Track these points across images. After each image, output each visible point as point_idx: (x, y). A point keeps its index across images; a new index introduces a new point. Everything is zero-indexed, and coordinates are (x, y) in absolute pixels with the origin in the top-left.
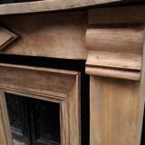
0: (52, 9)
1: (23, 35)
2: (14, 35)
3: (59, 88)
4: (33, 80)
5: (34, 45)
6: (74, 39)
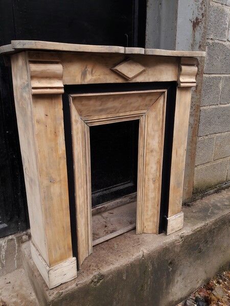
2: (144, 68)
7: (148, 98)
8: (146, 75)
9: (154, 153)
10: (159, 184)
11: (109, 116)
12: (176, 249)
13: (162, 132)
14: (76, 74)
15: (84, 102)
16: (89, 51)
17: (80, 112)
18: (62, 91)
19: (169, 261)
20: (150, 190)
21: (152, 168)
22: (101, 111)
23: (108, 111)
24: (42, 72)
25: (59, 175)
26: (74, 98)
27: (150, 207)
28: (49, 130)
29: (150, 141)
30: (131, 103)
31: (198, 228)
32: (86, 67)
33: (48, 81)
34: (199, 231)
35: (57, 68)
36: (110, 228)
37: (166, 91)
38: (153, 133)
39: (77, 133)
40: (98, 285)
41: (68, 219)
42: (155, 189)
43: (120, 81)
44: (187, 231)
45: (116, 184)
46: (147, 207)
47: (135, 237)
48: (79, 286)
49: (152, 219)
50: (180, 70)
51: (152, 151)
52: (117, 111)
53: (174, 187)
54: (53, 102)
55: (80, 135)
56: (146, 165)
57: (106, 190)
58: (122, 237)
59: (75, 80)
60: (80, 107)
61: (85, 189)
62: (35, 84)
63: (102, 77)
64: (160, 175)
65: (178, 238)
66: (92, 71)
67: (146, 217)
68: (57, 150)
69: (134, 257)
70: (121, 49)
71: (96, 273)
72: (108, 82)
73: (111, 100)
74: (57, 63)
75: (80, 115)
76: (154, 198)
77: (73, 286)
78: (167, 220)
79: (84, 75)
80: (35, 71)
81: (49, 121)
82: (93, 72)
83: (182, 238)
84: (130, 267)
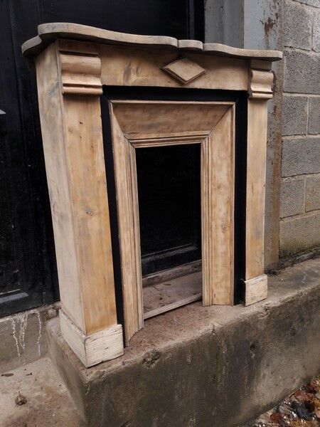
1: (206, 70)
7: (211, 114)
8: (206, 80)
9: (223, 190)
10: (231, 232)
11: (161, 136)
12: (259, 327)
13: (232, 159)
14: (117, 73)
15: (129, 113)
16: (134, 41)
17: (123, 127)
18: (100, 91)
19: (251, 343)
20: (220, 242)
21: (220, 210)
22: (150, 127)
23: (160, 128)
24: (75, 65)
25: (98, 206)
26: (116, 106)
27: (220, 267)
28: (84, 143)
29: (216, 173)
30: (189, 119)
31: (288, 298)
32: (130, 65)
33: (83, 78)
34: (289, 302)
35: (94, 62)
36: (168, 300)
37: (234, 104)
38: (219, 162)
39: (120, 154)
40: (152, 366)
41: (110, 268)
42: (225, 240)
43: (173, 85)
44: (274, 302)
45: (172, 247)
46: (217, 266)
47: (202, 309)
48: (126, 365)
49: (224, 283)
50: (251, 75)
51: (219, 187)
52: (171, 129)
53: (252, 237)
54: (89, 105)
55: (123, 158)
56: (211, 206)
57: (159, 254)
58: (184, 309)
59: (115, 79)
60: (122, 119)
61: (132, 234)
62: (68, 80)
63: (150, 78)
64: (231, 220)
65: (261, 310)
66: (137, 70)
67: (215, 280)
68: (94, 171)
69: (201, 331)
70: (173, 41)
71: (149, 350)
72: (158, 85)
73: (163, 111)
74: (94, 56)
75: (124, 131)
76: (225, 253)
77: (118, 365)
78: (245, 284)
79: (127, 74)
80: (66, 64)
81: (84, 130)
82: (139, 71)
83: (266, 310)
84: (197, 346)
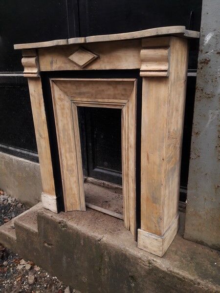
0: (122, 39)
1: (101, 55)
2: (95, 56)
3: (123, 95)
4: (103, 90)
5: (108, 62)
6: (134, 56)
8: (101, 62)
12: (139, 269)
19: (130, 274)
24: (26, 63)
28: (36, 101)
32: (53, 58)
33: (31, 69)
34: (179, 279)
35: (32, 60)
40: (63, 229)
43: (77, 68)
48: (52, 218)
56: (128, 159)
59: (47, 68)
63: (63, 65)
66: (56, 61)
68: (41, 116)
77: (49, 215)
81: (36, 95)
83: (150, 263)
84: (88, 240)
